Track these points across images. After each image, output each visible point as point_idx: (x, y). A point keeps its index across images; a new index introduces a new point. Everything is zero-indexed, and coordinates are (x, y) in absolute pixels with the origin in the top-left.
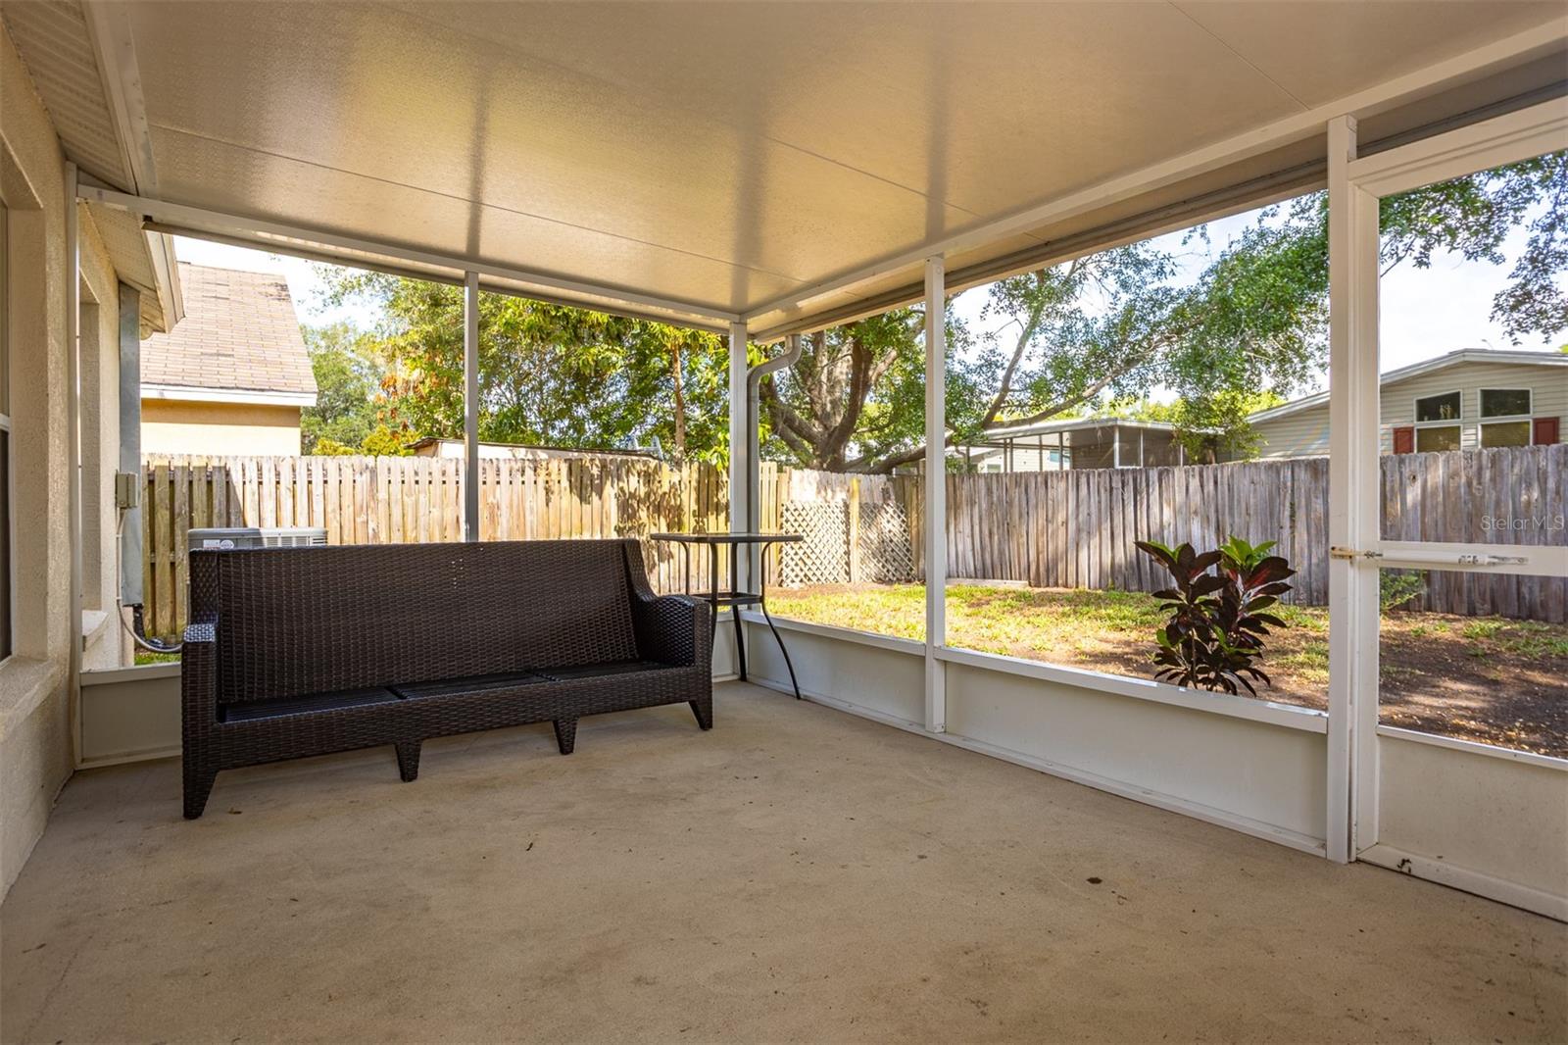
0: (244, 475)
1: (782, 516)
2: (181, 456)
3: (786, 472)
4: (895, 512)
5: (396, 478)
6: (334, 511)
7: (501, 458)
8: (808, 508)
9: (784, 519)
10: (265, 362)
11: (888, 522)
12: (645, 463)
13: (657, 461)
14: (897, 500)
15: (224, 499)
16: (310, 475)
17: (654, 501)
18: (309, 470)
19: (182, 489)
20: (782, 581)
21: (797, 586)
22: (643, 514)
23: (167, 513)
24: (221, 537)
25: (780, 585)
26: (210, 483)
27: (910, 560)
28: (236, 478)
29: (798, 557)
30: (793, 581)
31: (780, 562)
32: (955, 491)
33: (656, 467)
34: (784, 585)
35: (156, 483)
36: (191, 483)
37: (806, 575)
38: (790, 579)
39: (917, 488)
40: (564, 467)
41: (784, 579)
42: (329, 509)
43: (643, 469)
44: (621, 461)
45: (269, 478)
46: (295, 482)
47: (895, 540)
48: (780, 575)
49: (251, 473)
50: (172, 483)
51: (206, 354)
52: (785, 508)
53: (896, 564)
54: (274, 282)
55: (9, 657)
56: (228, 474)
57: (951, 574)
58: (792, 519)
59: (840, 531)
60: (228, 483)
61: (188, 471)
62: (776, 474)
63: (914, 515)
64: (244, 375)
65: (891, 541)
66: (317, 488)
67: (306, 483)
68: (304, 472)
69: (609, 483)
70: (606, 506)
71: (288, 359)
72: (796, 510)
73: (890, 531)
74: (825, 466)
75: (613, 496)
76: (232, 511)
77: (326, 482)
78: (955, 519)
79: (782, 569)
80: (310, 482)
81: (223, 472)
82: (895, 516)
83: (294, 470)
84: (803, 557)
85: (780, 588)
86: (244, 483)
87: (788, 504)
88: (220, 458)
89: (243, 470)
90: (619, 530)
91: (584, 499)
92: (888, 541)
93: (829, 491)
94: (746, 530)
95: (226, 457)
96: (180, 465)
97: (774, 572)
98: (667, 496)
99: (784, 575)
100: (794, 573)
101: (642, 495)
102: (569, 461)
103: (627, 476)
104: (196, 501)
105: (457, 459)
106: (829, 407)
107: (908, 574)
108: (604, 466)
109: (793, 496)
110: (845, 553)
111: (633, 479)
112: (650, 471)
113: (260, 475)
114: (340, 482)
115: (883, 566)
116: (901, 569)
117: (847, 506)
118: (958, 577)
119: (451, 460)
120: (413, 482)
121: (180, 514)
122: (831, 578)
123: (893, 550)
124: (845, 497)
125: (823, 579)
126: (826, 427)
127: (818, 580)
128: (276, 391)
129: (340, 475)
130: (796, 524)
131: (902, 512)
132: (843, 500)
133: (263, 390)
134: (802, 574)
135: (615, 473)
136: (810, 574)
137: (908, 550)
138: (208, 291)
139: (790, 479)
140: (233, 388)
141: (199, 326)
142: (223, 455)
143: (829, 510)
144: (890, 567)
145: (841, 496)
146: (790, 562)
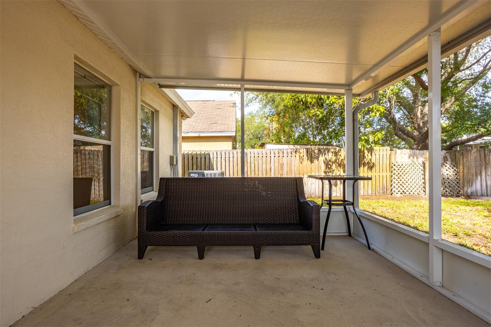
0: (213, 155)
1: (392, 168)
2: (199, 151)
3: (394, 150)
4: (450, 166)
5: (252, 155)
6: (235, 165)
7: (284, 148)
8: (404, 164)
9: (393, 169)
10: (225, 124)
11: (447, 170)
12: (335, 149)
13: (339, 148)
14: (452, 161)
15: (208, 162)
16: (229, 155)
17: (338, 162)
18: (229, 154)
19: (199, 160)
20: (392, 193)
21: (399, 195)
22: (334, 167)
23: (196, 166)
24: (195, 173)
25: (391, 195)
26: (205, 158)
27: (459, 187)
28: (211, 156)
29: (400, 184)
30: (397, 193)
31: (391, 186)
32: (485, 157)
33: (339, 150)
34: (393, 195)
35: (194, 158)
36: (201, 158)
37: (403, 191)
38: (396, 193)
39: (463, 155)
40: (305, 151)
41: (393, 192)
42: (234, 165)
43: (334, 151)
44: (326, 148)
45: (219, 156)
46: (225, 157)
47: (451, 178)
48: (391, 190)
49: (215, 155)
50: (197, 158)
51: (211, 123)
52: (393, 164)
53: (451, 189)
54: (232, 103)
55: (110, 206)
56: (209, 155)
57: (483, 194)
58: (397, 169)
59: (421, 174)
60: (209, 158)
61: (200, 154)
62: (389, 152)
63: (461, 167)
64: (219, 128)
65: (448, 178)
66: (231, 159)
67: (228, 157)
68: (228, 154)
69: (321, 155)
70: (320, 164)
71: (231, 123)
72: (398, 165)
73: (447, 174)
74: (419, 148)
75: (322, 161)
76: (210, 165)
77: (233, 157)
78: (485, 169)
79: (392, 189)
80: (229, 157)
81: (208, 155)
82: (451, 168)
83: (225, 154)
84: (402, 184)
85: (391, 196)
86: (213, 158)
87: (395, 163)
88: (208, 151)
89: (213, 154)
90: (325, 172)
91: (312, 162)
92: (446, 178)
93: (415, 158)
94: (352, 174)
95: (209, 151)
96: (199, 153)
97: (389, 190)
98: (343, 160)
99: (393, 191)
100: (398, 190)
101: (334, 161)
102: (307, 149)
103: (328, 154)
104: (202, 163)
105: (271, 149)
106: (421, 124)
107: (458, 193)
108: (319, 150)
109: (397, 160)
110: (423, 183)
111: (330, 154)
112: (337, 151)
113: (217, 156)
114: (237, 157)
115: (444, 189)
116: (453, 191)
117: (424, 164)
118: (488, 196)
119: (269, 150)
120: (257, 157)
121: (199, 166)
122: (416, 193)
123: (449, 183)
124: (423, 160)
125: (412, 193)
126: (420, 133)
127: (409, 193)
128: (225, 132)
129: (237, 155)
130: (399, 171)
131: (454, 166)
132: (422, 161)
133: (222, 132)
134: (401, 191)
135: (323, 152)
136: (405, 191)
137: (458, 183)
138: (217, 107)
139: (396, 153)
140: (215, 132)
141: (212, 116)
142: (208, 150)
143: (415, 165)
144: (447, 190)
145: (421, 160)
146: (396, 186)
